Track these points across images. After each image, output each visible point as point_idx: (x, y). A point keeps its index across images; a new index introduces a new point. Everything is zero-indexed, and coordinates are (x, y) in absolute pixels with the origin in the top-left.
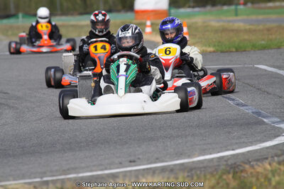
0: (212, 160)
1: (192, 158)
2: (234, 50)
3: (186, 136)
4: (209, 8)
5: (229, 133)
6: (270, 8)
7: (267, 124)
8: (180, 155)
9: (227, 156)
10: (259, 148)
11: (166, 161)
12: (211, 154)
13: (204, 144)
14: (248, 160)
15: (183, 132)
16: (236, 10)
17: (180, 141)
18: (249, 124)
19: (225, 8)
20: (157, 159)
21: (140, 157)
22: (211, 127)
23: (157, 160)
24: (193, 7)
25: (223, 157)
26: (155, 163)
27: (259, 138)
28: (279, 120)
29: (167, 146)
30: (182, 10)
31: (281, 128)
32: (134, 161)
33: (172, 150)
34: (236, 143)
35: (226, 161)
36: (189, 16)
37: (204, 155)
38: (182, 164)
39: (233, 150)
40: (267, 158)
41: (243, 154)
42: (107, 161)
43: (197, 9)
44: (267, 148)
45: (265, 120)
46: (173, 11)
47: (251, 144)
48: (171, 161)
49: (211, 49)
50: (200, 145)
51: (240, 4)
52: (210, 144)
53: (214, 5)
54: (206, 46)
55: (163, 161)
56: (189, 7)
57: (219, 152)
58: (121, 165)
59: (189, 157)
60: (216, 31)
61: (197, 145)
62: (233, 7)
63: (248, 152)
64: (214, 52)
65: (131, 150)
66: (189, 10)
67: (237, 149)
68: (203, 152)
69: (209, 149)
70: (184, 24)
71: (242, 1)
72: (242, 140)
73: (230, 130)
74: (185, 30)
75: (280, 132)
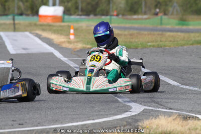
0: (77, 126)
1: (63, 124)
3: (62, 108)
4: (92, 16)
5: (93, 107)
6: (135, 19)
7: (120, 102)
8: (56, 121)
9: (89, 124)
10: (112, 119)
11: (45, 126)
12: (77, 122)
13: (74, 115)
15: (61, 105)
16: (111, 19)
17: (57, 112)
19: (104, 17)
21: (27, 121)
22: (81, 102)
23: (39, 124)
24: (81, 15)
25: (85, 125)
26: (37, 126)
27: (113, 112)
28: (129, 100)
29: (48, 114)
30: (73, 17)
31: (129, 106)
32: (22, 124)
33: (51, 118)
34: (97, 115)
35: (86, 127)
36: (77, 21)
39: (93, 120)
40: (115, 127)
41: (100, 123)
42: (3, 123)
43: (83, 17)
44: (117, 120)
45: (119, 100)
46: (66, 17)
47: (107, 116)
48: (49, 125)
49: (89, 46)
50: (71, 115)
51: (114, 15)
52: (78, 115)
53: (95, 15)
54: (85, 44)
55: (43, 125)
56: (78, 15)
57: (83, 121)
58: (12, 126)
59: (62, 123)
61: (69, 115)
62: (108, 17)
63: (104, 122)
65: (22, 116)
66: (78, 17)
67: (96, 119)
68: (72, 120)
69: (77, 118)
70: (72, 27)
71: (115, 13)
72: (101, 113)
73: (94, 105)
74: (72, 31)
75: (128, 109)
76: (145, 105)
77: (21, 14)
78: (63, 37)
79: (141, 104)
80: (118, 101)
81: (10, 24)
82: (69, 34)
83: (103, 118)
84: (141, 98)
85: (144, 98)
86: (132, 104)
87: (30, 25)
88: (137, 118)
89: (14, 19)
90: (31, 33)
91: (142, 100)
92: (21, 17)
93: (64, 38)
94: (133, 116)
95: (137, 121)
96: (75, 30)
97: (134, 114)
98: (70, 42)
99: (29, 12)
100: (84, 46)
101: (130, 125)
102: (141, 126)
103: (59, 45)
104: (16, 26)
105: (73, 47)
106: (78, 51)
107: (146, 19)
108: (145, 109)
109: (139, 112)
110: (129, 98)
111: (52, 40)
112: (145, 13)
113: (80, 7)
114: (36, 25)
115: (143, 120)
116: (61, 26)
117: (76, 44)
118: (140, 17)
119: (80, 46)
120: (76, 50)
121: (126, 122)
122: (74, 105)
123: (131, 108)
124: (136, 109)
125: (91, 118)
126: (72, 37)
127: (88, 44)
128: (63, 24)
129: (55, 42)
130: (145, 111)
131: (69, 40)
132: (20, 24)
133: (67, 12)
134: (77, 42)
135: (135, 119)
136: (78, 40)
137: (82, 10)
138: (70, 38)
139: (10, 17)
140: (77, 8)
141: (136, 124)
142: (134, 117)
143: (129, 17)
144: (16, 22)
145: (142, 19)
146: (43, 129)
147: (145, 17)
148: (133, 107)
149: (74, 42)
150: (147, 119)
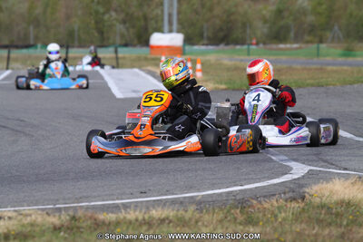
1: (201, 192)
3: (196, 171)
4: (222, 46)
5: (238, 168)
6: (281, 49)
7: (275, 162)
8: (190, 188)
10: (267, 184)
13: (213, 179)
14: (256, 196)
15: (194, 166)
16: (249, 50)
17: (190, 175)
19: (238, 47)
20: (168, 191)
21: (151, 188)
24: (207, 45)
26: (165, 195)
27: (267, 175)
28: (287, 158)
29: (177, 179)
30: (196, 47)
31: (288, 166)
32: (145, 193)
33: (182, 183)
34: (245, 179)
35: (234, 196)
37: (213, 189)
38: (192, 197)
39: (241, 185)
40: (274, 195)
41: (251, 190)
42: (118, 191)
43: (210, 47)
44: (275, 185)
45: (273, 158)
46: (187, 48)
47: (260, 180)
48: (180, 194)
49: (223, 87)
50: (210, 179)
51: (252, 44)
52: (220, 179)
53: (227, 44)
54: (218, 83)
55: (173, 194)
56: (203, 45)
57: (227, 187)
58: (132, 195)
59: (198, 190)
60: (228, 69)
62: (245, 47)
63: (256, 188)
64: (225, 89)
65: (142, 181)
67: (245, 184)
68: (213, 187)
69: (219, 183)
71: (254, 41)
72: (250, 176)
73: (239, 166)
74: (199, 66)
75: (287, 170)
76: (310, 165)
77: (126, 45)
79: (304, 163)
80: (272, 160)
81: (111, 58)
83: (254, 183)
84: (304, 155)
85: (307, 155)
86: (292, 164)
87: (139, 59)
88: (302, 182)
89: (116, 52)
91: (305, 158)
92: (125, 49)
94: (295, 179)
95: (302, 186)
97: (296, 177)
100: (217, 86)
102: (308, 193)
104: (120, 61)
107: (297, 49)
108: (311, 170)
109: (303, 174)
110: (286, 155)
114: (146, 59)
115: (310, 185)
118: (288, 46)
119: (210, 86)
121: (288, 187)
123: (291, 169)
124: (299, 170)
125: (237, 183)
127: (221, 84)
130: (310, 173)
132: (124, 58)
133: (188, 41)
135: (299, 183)
137: (209, 39)
139: (111, 49)
140: (201, 36)
141: (302, 191)
143: (274, 46)
144: (120, 55)
147: (295, 46)
148: (294, 168)
150: (315, 184)
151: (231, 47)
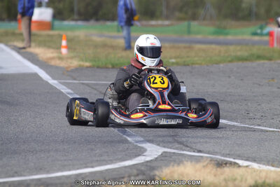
0: (69, 177)
2: (110, 66)
3: (49, 152)
4: (92, 22)
5: (92, 150)
6: (153, 26)
7: (130, 143)
8: (39, 170)
9: (85, 173)
10: (118, 166)
11: (25, 176)
12: (70, 170)
13: (65, 160)
14: (105, 179)
15: (47, 147)
17: (42, 155)
18: (112, 142)
19: (109, 23)
20: (16, 173)
22: (75, 142)
24: (76, 20)
25: (80, 174)
26: (13, 176)
27: (120, 157)
28: (142, 139)
29: (28, 160)
30: (66, 23)
31: (143, 148)
33: (33, 164)
34: (97, 161)
36: (72, 29)
37: (62, 171)
38: (39, 180)
39: (92, 167)
40: (123, 178)
41: (101, 172)
43: (80, 23)
44: (126, 167)
45: (129, 139)
46: (57, 23)
47: (111, 162)
48: (29, 175)
49: (87, 64)
50: (61, 161)
53: (97, 20)
54: (82, 60)
55: (21, 176)
56: (73, 20)
57: (78, 169)
59: (48, 172)
60: (96, 46)
62: (115, 23)
63: (107, 170)
64: (90, 67)
66: (72, 23)
67: (96, 166)
68: (63, 168)
69: (70, 165)
70: (64, 37)
72: (102, 158)
73: (93, 147)
74: (64, 43)
75: (141, 152)
76: (164, 147)
78: (51, 50)
79: (159, 145)
80: (127, 141)
82: (60, 47)
83: (106, 165)
84: (160, 136)
85: (164, 137)
86: (147, 146)
87: (6, 34)
88: (154, 164)
90: (7, 45)
91: (161, 139)
93: (52, 53)
94: (147, 162)
95: (153, 169)
96: (69, 40)
97: (148, 159)
98: (61, 58)
99: (5, 16)
100: (82, 63)
101: (144, 174)
102: (159, 177)
103: (45, 62)
105: (66, 66)
106: (72, 71)
107: (168, 26)
108: (164, 152)
109: (156, 156)
110: (142, 136)
111: (37, 55)
112: (167, 18)
113: (76, 9)
114: (14, 34)
115: (161, 167)
116: (49, 36)
117: (70, 61)
118: (160, 22)
119: (75, 63)
120: (69, 69)
121: (138, 170)
122: (65, 147)
123: (145, 150)
124: (153, 151)
125: (88, 165)
126: (64, 51)
127: (86, 61)
128: (51, 33)
129: (41, 59)
130: (164, 155)
131: (60, 55)
133: (58, 15)
134: (72, 58)
135: (150, 166)
136: (72, 55)
138: (61, 53)
140: (72, 10)
141: (152, 174)
142: (149, 164)
143: (144, 23)
145: (162, 26)
146: (22, 181)
147: (167, 22)
148: (149, 149)
149: (67, 58)
150: (167, 166)
151: (101, 23)
